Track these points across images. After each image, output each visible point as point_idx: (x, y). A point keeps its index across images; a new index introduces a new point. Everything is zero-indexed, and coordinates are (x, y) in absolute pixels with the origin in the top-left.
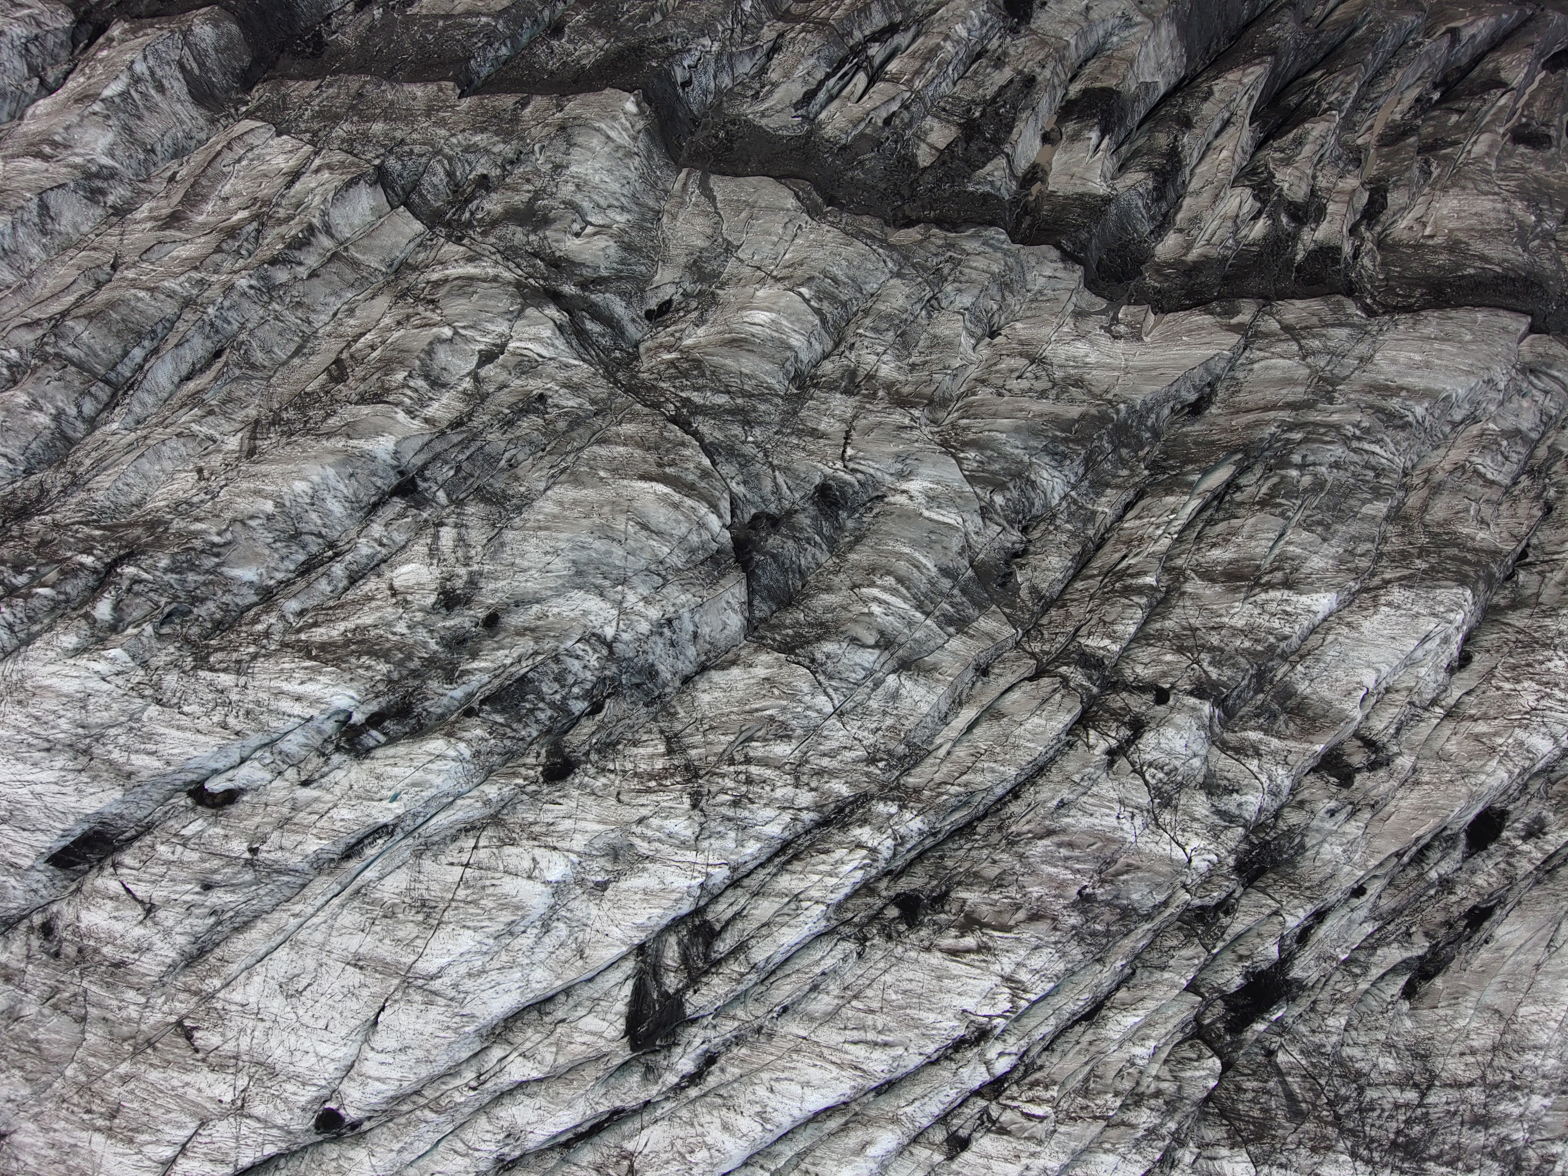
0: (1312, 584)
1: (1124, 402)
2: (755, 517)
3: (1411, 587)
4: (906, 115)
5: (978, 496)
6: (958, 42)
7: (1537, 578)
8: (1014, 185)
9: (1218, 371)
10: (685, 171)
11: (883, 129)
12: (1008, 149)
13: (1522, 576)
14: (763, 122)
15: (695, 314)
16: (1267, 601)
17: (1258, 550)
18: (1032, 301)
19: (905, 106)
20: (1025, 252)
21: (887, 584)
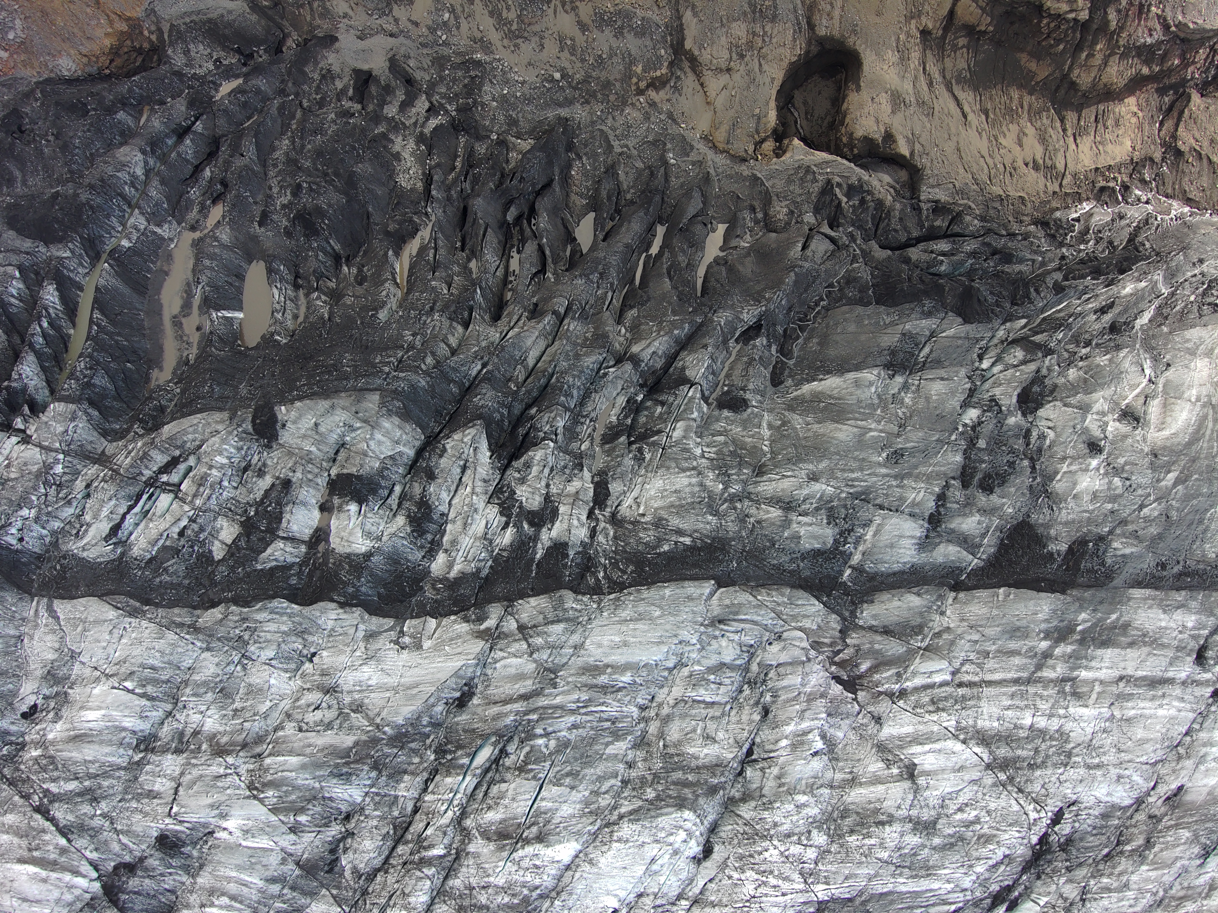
0: (558, 834)
1: (388, 725)
2: (116, 868)
3: (638, 820)
4: (195, 527)
5: (283, 822)
6: (222, 468)
7: (759, 773)
8: (303, 549)
9: (469, 675)
10: (36, 599)
11: (179, 540)
12: (281, 533)
13: (749, 772)
14: (85, 554)
15: (51, 715)
16: (522, 858)
17: (519, 810)
18: (329, 636)
19: (192, 520)
20: (307, 611)
21: (222, 903)
